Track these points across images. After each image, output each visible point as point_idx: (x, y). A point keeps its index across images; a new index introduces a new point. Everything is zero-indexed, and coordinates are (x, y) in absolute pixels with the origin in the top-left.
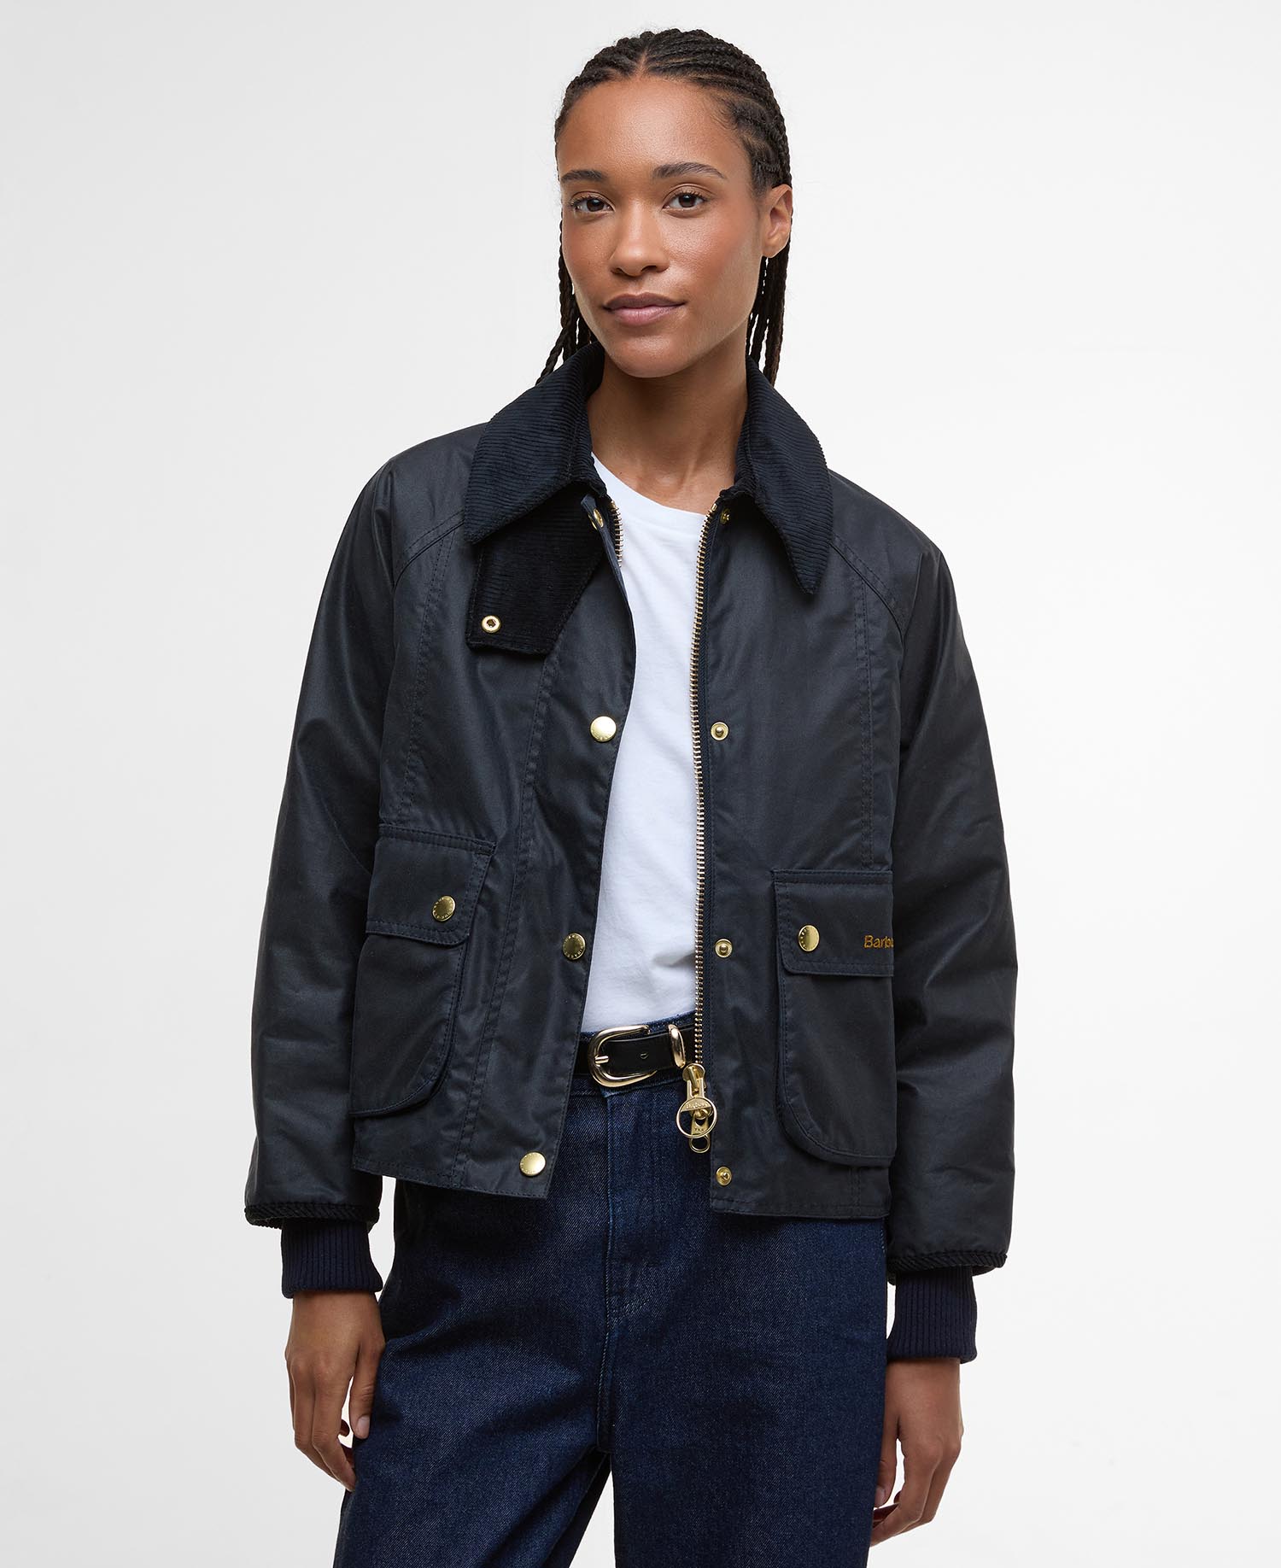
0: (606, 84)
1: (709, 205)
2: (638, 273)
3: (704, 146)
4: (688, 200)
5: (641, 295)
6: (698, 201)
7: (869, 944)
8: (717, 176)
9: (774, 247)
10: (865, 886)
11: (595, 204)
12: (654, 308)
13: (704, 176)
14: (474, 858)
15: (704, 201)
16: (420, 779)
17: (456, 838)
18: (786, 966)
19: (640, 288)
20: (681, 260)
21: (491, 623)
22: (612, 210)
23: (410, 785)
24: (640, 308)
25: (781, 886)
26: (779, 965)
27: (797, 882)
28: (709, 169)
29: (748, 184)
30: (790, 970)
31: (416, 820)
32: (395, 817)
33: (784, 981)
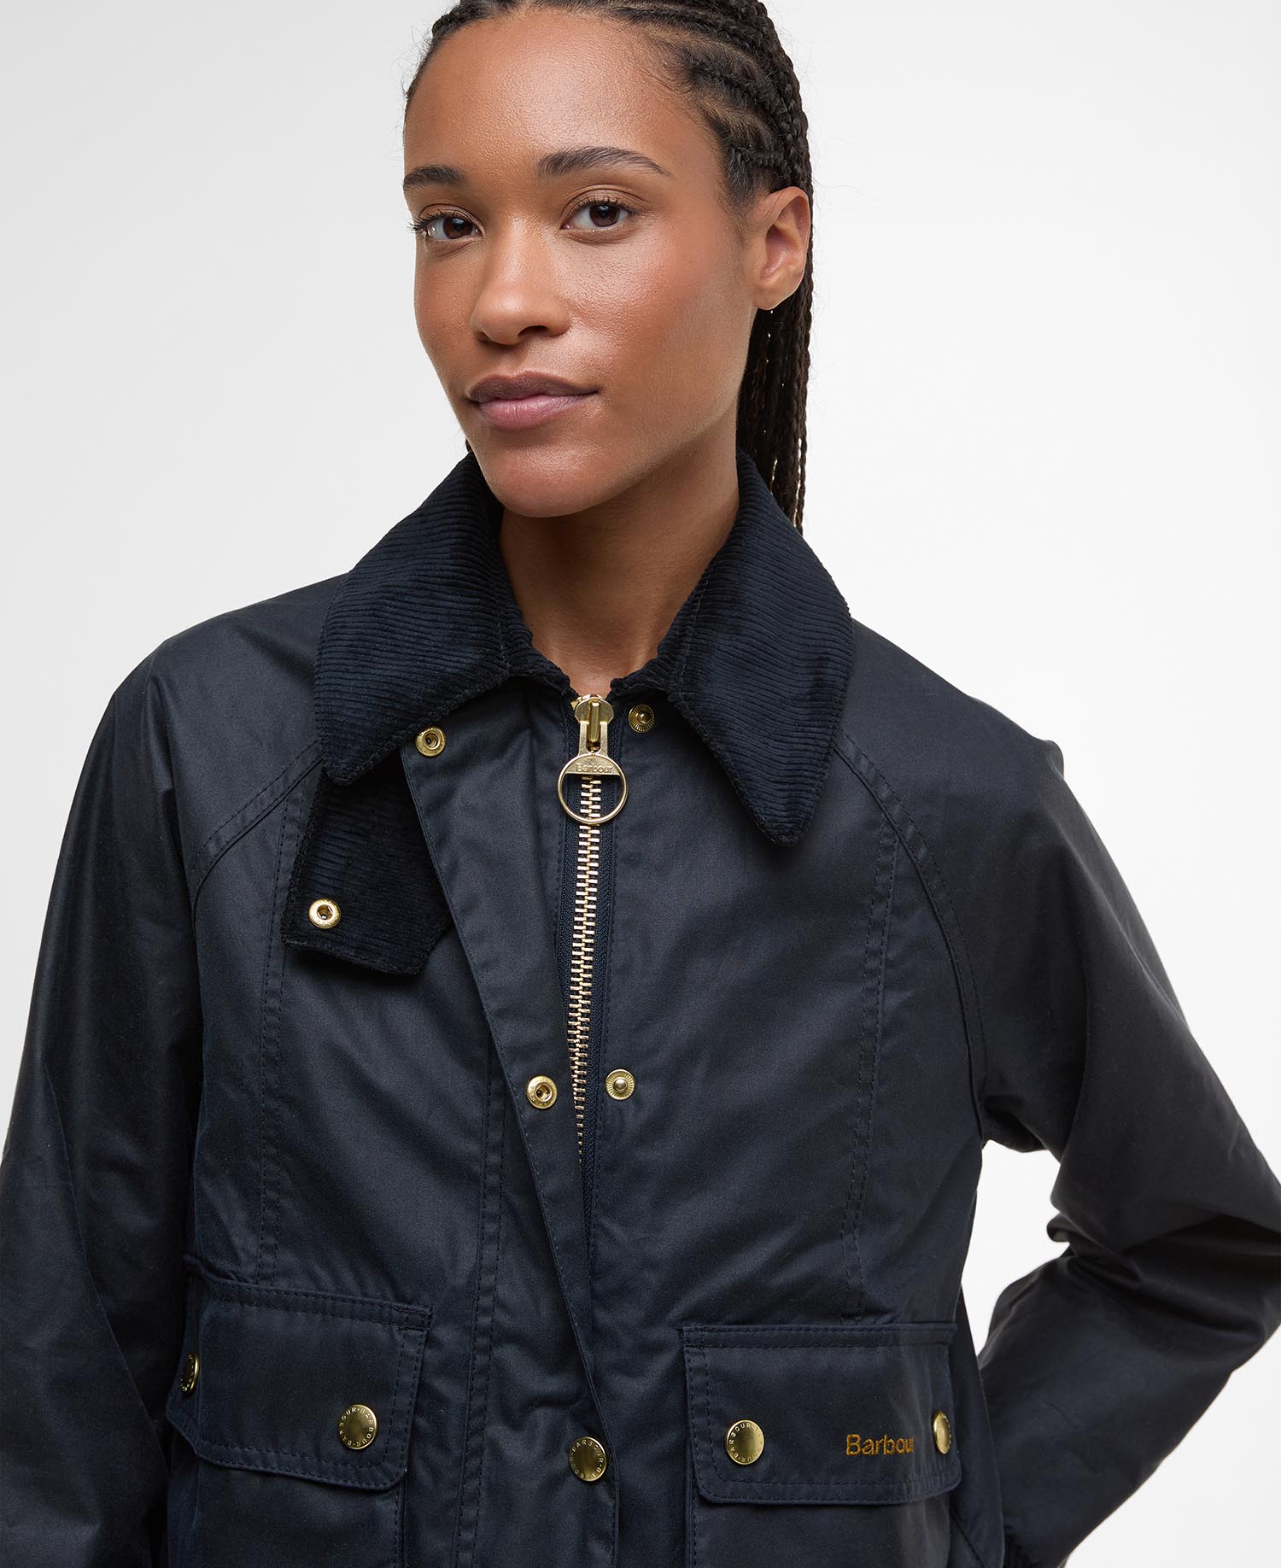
0: (473, 24)
1: (642, 222)
2: (513, 337)
3: (628, 119)
4: (604, 213)
5: (519, 377)
6: (623, 215)
7: (854, 1448)
8: (650, 170)
9: (773, 291)
10: (846, 1349)
11: (456, 226)
12: (544, 398)
13: (627, 169)
14: (398, 1338)
15: (631, 213)
16: (286, 1203)
17: (362, 1303)
18: (703, 1492)
19: (518, 364)
20: (589, 316)
21: (324, 912)
22: (482, 235)
23: (269, 1213)
24: (521, 400)
25: (696, 1353)
26: (689, 1490)
27: (724, 1347)
28: (635, 158)
29: (717, 187)
30: (710, 1497)
31: (287, 1273)
32: (251, 1269)
33: (698, 1516)
